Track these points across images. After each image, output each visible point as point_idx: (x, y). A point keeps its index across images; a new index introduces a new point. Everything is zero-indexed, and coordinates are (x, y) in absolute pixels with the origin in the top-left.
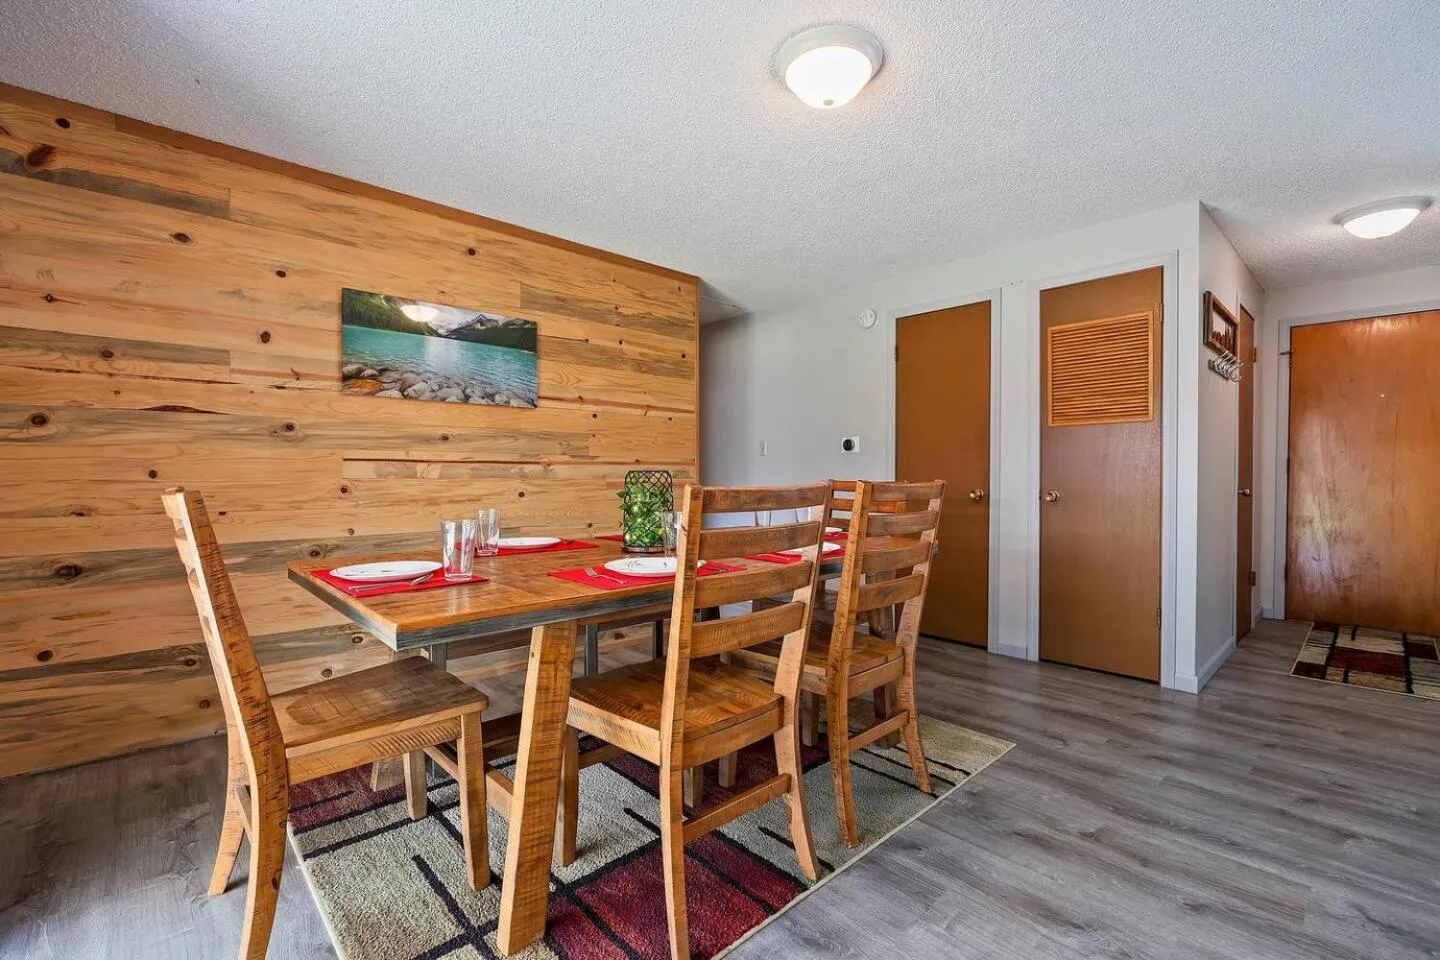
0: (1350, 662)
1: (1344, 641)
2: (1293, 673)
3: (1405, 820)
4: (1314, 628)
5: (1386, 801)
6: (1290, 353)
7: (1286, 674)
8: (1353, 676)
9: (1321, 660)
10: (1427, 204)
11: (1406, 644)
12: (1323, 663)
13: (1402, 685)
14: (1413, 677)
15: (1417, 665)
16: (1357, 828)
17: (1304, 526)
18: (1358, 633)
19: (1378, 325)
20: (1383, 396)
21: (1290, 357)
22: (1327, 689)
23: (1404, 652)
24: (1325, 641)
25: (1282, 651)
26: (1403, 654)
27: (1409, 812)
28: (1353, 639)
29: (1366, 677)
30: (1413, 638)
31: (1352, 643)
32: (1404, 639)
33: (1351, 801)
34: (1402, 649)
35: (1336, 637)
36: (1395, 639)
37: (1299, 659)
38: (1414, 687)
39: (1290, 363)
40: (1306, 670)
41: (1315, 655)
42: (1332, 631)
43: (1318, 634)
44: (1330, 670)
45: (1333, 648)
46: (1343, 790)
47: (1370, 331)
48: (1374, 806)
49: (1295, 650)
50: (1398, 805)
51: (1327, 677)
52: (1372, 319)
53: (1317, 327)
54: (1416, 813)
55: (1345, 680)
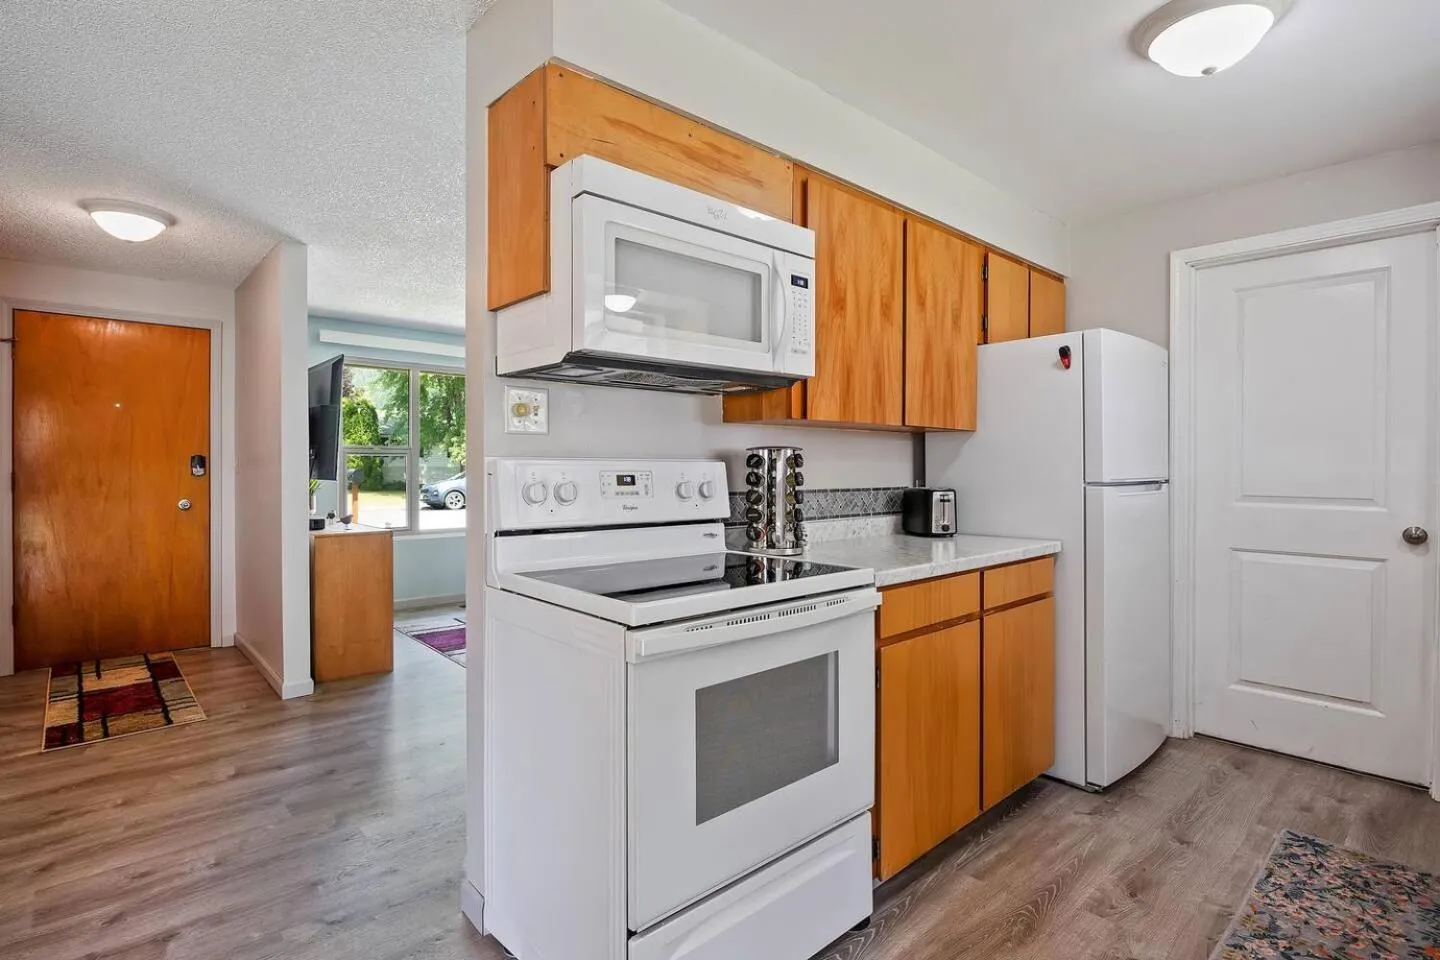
0: (101, 707)
1: (91, 684)
2: (46, 747)
3: (213, 879)
4: (54, 675)
5: (187, 869)
6: (13, 342)
7: (36, 751)
8: (113, 725)
9: (72, 717)
10: (172, 222)
11: (151, 667)
12: (76, 721)
13: (160, 717)
14: (167, 703)
15: (167, 689)
16: (174, 921)
17: (34, 553)
18: (102, 667)
19: (112, 328)
20: (118, 405)
21: (13, 346)
22: (88, 752)
23: (151, 677)
24: (70, 690)
25: (25, 720)
26: (151, 680)
27: (210, 867)
28: (99, 676)
29: (125, 722)
30: (154, 658)
31: (98, 682)
32: (147, 661)
33: (156, 890)
34: (148, 674)
35: (80, 681)
36: (137, 664)
37: (47, 725)
38: (172, 715)
39: (13, 354)
40: (60, 737)
41: (61, 712)
42: (74, 674)
43: (60, 682)
44: (87, 726)
45: (81, 696)
46: (144, 881)
47: (104, 332)
48: (177, 882)
49: (39, 714)
50: (199, 864)
51: (86, 737)
52: (106, 320)
53: (45, 315)
54: (216, 865)
55: (106, 734)
